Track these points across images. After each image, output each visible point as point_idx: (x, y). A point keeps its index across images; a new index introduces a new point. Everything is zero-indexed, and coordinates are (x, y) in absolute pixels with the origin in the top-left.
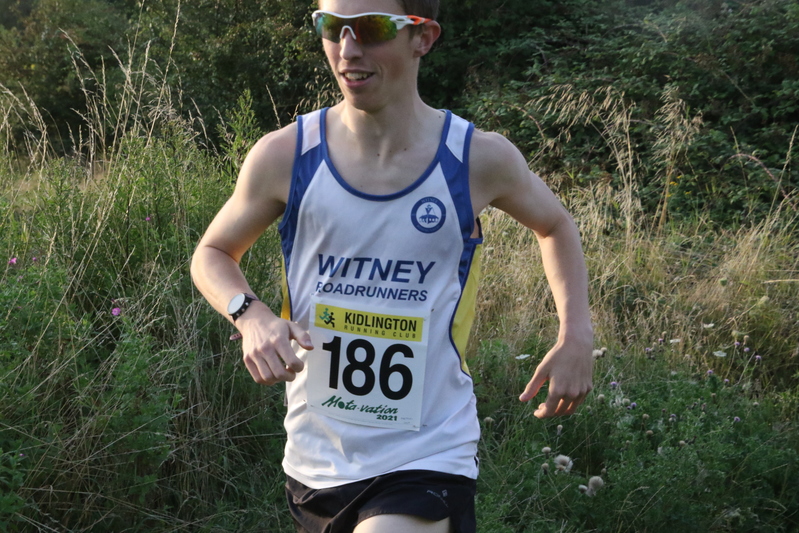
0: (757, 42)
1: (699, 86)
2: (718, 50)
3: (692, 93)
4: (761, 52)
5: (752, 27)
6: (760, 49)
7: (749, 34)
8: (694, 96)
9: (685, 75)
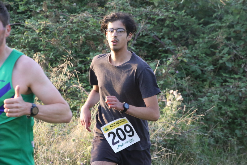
0: (78, 35)
1: (53, 54)
2: (61, 37)
3: (50, 58)
4: (79, 40)
5: (74, 28)
6: (79, 38)
7: (73, 31)
8: (52, 58)
9: (46, 49)
